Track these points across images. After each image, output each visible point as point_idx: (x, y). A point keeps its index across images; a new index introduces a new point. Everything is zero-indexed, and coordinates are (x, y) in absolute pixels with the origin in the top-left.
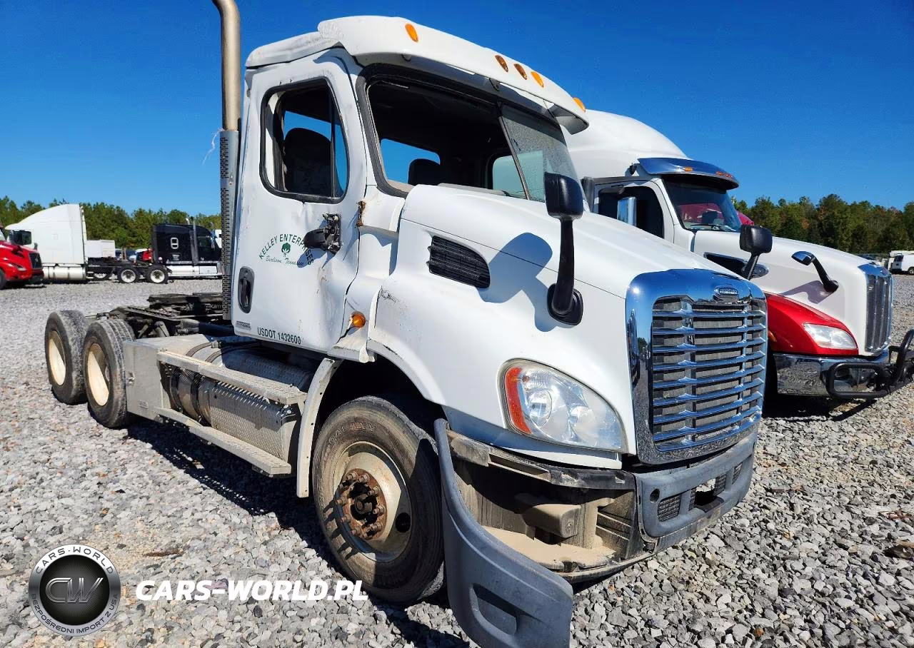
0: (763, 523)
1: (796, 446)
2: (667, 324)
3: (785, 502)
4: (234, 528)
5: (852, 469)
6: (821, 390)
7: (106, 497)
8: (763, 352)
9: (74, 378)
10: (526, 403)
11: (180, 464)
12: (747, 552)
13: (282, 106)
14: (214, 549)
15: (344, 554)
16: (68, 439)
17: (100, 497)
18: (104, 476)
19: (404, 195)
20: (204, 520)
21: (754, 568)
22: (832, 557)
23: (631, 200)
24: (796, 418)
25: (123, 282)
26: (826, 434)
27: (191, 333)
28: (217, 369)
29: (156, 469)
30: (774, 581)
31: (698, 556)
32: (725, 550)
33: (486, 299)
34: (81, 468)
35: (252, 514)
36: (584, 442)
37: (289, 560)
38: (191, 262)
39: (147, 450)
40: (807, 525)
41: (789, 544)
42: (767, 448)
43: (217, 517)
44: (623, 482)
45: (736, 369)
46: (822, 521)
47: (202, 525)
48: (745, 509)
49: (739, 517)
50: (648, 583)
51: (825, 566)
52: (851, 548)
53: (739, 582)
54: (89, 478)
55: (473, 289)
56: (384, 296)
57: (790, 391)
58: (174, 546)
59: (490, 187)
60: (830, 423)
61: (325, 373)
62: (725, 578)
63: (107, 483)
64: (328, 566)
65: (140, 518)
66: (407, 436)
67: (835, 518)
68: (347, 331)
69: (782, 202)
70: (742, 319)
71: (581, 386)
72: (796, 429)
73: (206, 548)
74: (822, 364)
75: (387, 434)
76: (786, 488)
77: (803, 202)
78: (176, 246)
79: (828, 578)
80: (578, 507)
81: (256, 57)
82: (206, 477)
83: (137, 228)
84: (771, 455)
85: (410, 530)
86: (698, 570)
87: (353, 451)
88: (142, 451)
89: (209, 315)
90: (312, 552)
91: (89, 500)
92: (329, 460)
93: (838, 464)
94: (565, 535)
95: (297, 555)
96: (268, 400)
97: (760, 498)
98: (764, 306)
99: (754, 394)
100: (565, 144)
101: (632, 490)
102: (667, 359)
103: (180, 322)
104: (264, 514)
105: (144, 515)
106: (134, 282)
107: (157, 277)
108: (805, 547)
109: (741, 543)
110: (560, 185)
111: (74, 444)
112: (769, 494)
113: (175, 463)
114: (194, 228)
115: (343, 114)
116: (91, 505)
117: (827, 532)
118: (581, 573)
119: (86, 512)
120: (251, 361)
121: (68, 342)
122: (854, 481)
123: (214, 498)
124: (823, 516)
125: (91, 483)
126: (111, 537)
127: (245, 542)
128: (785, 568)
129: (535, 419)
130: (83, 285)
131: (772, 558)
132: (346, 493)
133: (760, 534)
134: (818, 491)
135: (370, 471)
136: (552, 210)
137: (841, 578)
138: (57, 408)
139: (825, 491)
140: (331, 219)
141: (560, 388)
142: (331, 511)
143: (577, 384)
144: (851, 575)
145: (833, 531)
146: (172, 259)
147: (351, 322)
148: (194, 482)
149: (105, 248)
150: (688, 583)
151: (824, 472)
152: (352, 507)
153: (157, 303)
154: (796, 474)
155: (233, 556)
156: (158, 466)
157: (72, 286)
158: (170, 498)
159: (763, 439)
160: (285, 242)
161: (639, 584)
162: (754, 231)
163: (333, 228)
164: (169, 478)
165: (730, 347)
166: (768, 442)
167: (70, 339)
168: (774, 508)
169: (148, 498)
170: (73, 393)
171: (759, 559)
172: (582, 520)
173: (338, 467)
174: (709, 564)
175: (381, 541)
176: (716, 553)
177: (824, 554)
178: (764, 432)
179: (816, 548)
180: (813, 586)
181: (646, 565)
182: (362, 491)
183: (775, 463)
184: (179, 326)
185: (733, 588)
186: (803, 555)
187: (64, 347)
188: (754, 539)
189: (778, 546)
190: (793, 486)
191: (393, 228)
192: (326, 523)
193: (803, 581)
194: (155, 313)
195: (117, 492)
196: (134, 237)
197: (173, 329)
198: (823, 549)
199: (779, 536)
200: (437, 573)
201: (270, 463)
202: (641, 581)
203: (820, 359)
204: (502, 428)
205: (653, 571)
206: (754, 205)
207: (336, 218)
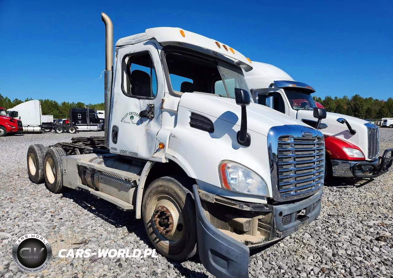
0: (326, 228)
1: (341, 197)
2: (284, 146)
3: (336, 220)
4: (109, 233)
5: (363, 206)
6: (350, 174)
7: (55, 221)
8: (324, 158)
9: (39, 173)
10: (229, 178)
11: (85, 207)
12: (320, 239)
13: (130, 61)
14: (101, 241)
15: (155, 242)
16: (37, 198)
17: (52, 221)
18: (54, 212)
19: (180, 96)
20: (96, 230)
21: (323, 245)
22: (354, 241)
23: (271, 98)
24: (341, 186)
25: (58, 133)
26: (353, 193)
27: (90, 153)
28: (102, 167)
29: (76, 210)
30: (331, 250)
31: (300, 241)
32: (311, 239)
33: (213, 137)
34: (43, 209)
35: (116, 227)
36: (252, 193)
37: (132, 245)
38: (86, 124)
39: (71, 202)
40: (345, 229)
41: (337, 236)
42: (329, 199)
43: (102, 228)
44: (268, 209)
45: (313, 164)
46: (351, 227)
47: (96, 231)
48: (319, 223)
49: (317, 226)
50: (279, 252)
51: (351, 244)
52: (362, 237)
53: (317, 251)
54: (48, 213)
55: (208, 133)
56: (172, 136)
57: (338, 175)
58: (85, 240)
59: (214, 93)
60: (355, 188)
61: (148, 167)
62: (311, 249)
63: (55, 216)
64: (149, 247)
65: (70, 229)
66: (181, 192)
67: (356, 226)
68: (157, 150)
69: (336, 98)
70: (314, 144)
71: (251, 171)
72: (341, 190)
73: (98, 241)
74: (350, 164)
75: (173, 191)
76: (336, 214)
77: (345, 98)
78: (80, 117)
79: (352, 249)
80: (250, 219)
81: (120, 42)
82: (97, 212)
83: (63, 110)
84: (330, 201)
85: (183, 231)
86: (300, 247)
87: (159, 199)
88: (69, 202)
89: (97, 146)
90: (142, 242)
91: (48, 222)
92: (149, 203)
93: (358, 205)
94: (245, 230)
95: (136, 243)
96: (124, 179)
97: (326, 218)
98: (323, 140)
99: (320, 175)
100: (244, 76)
101: (272, 212)
102: (284, 160)
103: (85, 148)
104: (121, 227)
105: (72, 228)
106: (62, 133)
107: (72, 131)
108: (343, 237)
109: (317, 236)
110: (241, 93)
111: (40, 200)
112: (329, 216)
113: (83, 207)
114: (88, 110)
115: (155, 65)
116: (49, 224)
117: (352, 232)
118: (252, 246)
119: (47, 227)
120: (116, 164)
121: (37, 157)
122: (364, 211)
123: (100, 221)
124: (351, 225)
125: (48, 215)
126: (58, 237)
127: (114, 238)
128: (335, 245)
129: (233, 184)
130: (40, 134)
131: (330, 242)
132: (157, 216)
133: (325, 232)
134: (349, 215)
135: (166, 207)
136: (238, 102)
137: (358, 249)
138: (32, 185)
139: (352, 215)
140: (150, 106)
141: (242, 171)
142: (150, 224)
143: (249, 170)
144: (362, 248)
145: (355, 231)
146: (78, 123)
147: (158, 147)
148: (91, 215)
149: (49, 119)
150: (296, 252)
151: (352, 208)
152: (159, 222)
153: (75, 141)
154: (341, 209)
155: (109, 244)
156: (76, 209)
157: (35, 135)
158: (82, 221)
159: (327, 195)
160: (131, 115)
161: (276, 252)
162: (319, 110)
163: (151, 109)
164: (81, 213)
165: (310, 155)
166: (329, 196)
167: (38, 156)
168: (331, 222)
169: (73, 221)
170: (39, 179)
171: (324, 242)
172: (252, 224)
173: (153, 206)
174: (305, 244)
175: (171, 235)
176: (308, 240)
177: (351, 240)
178: (328, 192)
179: (348, 238)
180: (346, 253)
181: (279, 245)
182: (163, 215)
183: (332, 205)
184: (85, 150)
185: (314, 254)
186: (343, 240)
187: (36, 159)
188: (323, 234)
189: (333, 237)
190: (339, 213)
191: (175, 109)
192: (148, 229)
193: (342, 250)
194: (74, 145)
195: (59, 219)
196: (61, 113)
197: (82, 151)
198: (351, 238)
199: (333, 233)
200: (194, 247)
201: (125, 205)
202: (277, 251)
203: (350, 162)
204: (220, 188)
205: (282, 247)
206: (325, 99)
207: (153, 105)
